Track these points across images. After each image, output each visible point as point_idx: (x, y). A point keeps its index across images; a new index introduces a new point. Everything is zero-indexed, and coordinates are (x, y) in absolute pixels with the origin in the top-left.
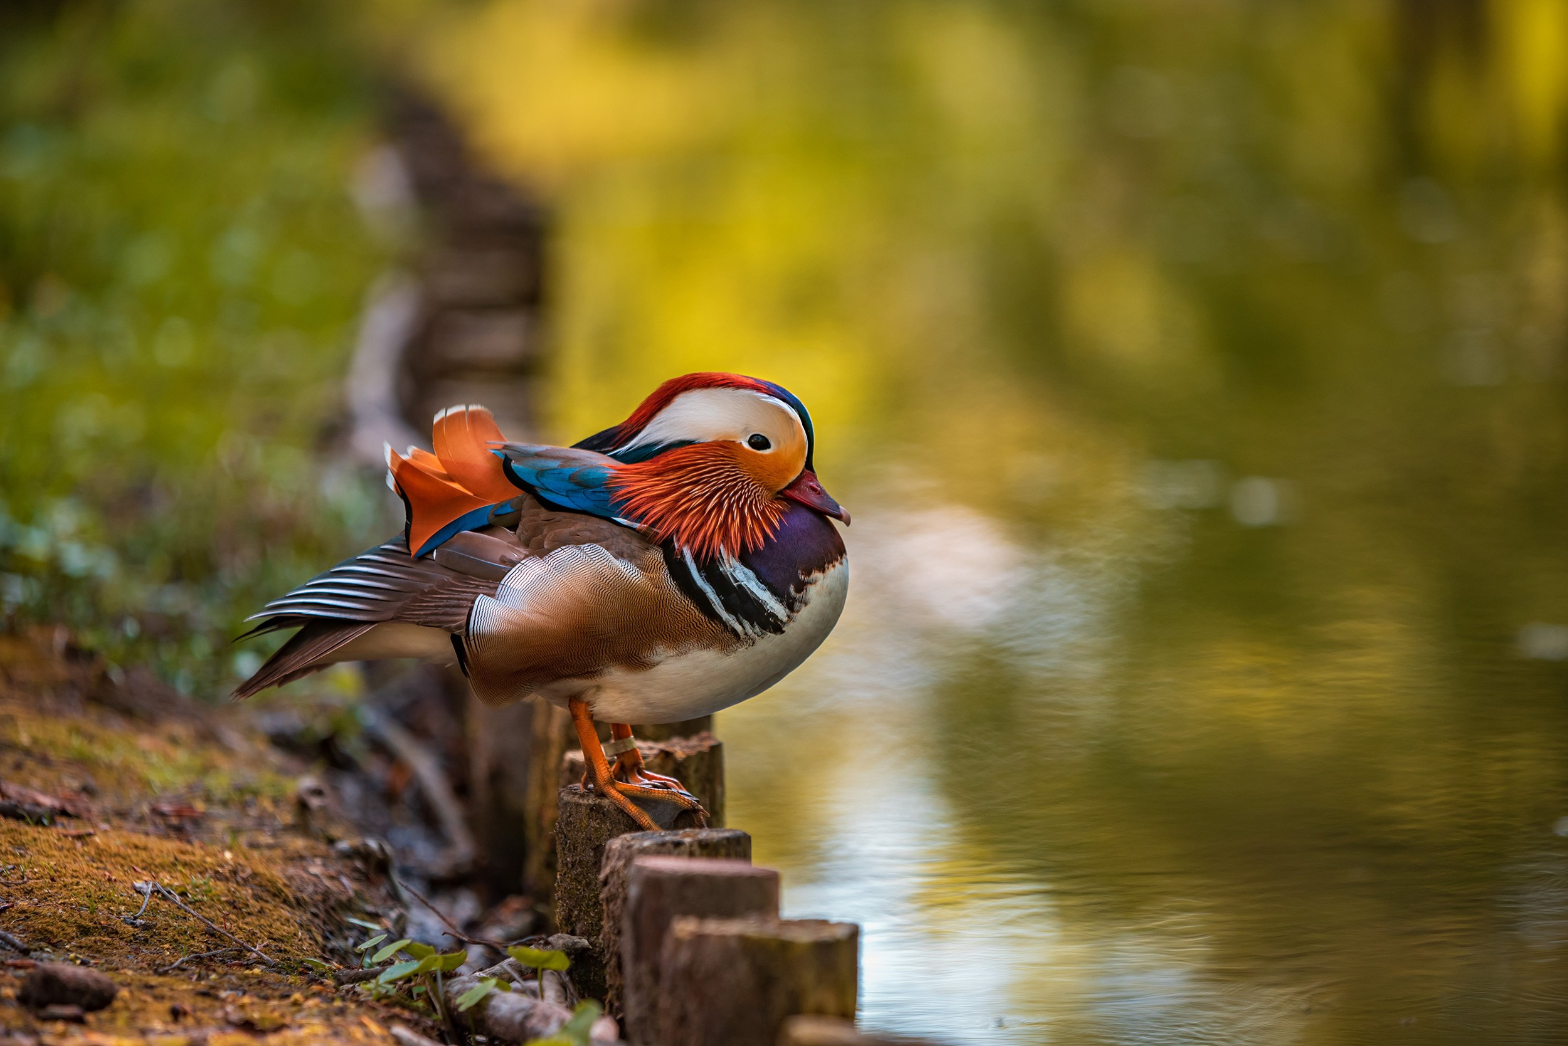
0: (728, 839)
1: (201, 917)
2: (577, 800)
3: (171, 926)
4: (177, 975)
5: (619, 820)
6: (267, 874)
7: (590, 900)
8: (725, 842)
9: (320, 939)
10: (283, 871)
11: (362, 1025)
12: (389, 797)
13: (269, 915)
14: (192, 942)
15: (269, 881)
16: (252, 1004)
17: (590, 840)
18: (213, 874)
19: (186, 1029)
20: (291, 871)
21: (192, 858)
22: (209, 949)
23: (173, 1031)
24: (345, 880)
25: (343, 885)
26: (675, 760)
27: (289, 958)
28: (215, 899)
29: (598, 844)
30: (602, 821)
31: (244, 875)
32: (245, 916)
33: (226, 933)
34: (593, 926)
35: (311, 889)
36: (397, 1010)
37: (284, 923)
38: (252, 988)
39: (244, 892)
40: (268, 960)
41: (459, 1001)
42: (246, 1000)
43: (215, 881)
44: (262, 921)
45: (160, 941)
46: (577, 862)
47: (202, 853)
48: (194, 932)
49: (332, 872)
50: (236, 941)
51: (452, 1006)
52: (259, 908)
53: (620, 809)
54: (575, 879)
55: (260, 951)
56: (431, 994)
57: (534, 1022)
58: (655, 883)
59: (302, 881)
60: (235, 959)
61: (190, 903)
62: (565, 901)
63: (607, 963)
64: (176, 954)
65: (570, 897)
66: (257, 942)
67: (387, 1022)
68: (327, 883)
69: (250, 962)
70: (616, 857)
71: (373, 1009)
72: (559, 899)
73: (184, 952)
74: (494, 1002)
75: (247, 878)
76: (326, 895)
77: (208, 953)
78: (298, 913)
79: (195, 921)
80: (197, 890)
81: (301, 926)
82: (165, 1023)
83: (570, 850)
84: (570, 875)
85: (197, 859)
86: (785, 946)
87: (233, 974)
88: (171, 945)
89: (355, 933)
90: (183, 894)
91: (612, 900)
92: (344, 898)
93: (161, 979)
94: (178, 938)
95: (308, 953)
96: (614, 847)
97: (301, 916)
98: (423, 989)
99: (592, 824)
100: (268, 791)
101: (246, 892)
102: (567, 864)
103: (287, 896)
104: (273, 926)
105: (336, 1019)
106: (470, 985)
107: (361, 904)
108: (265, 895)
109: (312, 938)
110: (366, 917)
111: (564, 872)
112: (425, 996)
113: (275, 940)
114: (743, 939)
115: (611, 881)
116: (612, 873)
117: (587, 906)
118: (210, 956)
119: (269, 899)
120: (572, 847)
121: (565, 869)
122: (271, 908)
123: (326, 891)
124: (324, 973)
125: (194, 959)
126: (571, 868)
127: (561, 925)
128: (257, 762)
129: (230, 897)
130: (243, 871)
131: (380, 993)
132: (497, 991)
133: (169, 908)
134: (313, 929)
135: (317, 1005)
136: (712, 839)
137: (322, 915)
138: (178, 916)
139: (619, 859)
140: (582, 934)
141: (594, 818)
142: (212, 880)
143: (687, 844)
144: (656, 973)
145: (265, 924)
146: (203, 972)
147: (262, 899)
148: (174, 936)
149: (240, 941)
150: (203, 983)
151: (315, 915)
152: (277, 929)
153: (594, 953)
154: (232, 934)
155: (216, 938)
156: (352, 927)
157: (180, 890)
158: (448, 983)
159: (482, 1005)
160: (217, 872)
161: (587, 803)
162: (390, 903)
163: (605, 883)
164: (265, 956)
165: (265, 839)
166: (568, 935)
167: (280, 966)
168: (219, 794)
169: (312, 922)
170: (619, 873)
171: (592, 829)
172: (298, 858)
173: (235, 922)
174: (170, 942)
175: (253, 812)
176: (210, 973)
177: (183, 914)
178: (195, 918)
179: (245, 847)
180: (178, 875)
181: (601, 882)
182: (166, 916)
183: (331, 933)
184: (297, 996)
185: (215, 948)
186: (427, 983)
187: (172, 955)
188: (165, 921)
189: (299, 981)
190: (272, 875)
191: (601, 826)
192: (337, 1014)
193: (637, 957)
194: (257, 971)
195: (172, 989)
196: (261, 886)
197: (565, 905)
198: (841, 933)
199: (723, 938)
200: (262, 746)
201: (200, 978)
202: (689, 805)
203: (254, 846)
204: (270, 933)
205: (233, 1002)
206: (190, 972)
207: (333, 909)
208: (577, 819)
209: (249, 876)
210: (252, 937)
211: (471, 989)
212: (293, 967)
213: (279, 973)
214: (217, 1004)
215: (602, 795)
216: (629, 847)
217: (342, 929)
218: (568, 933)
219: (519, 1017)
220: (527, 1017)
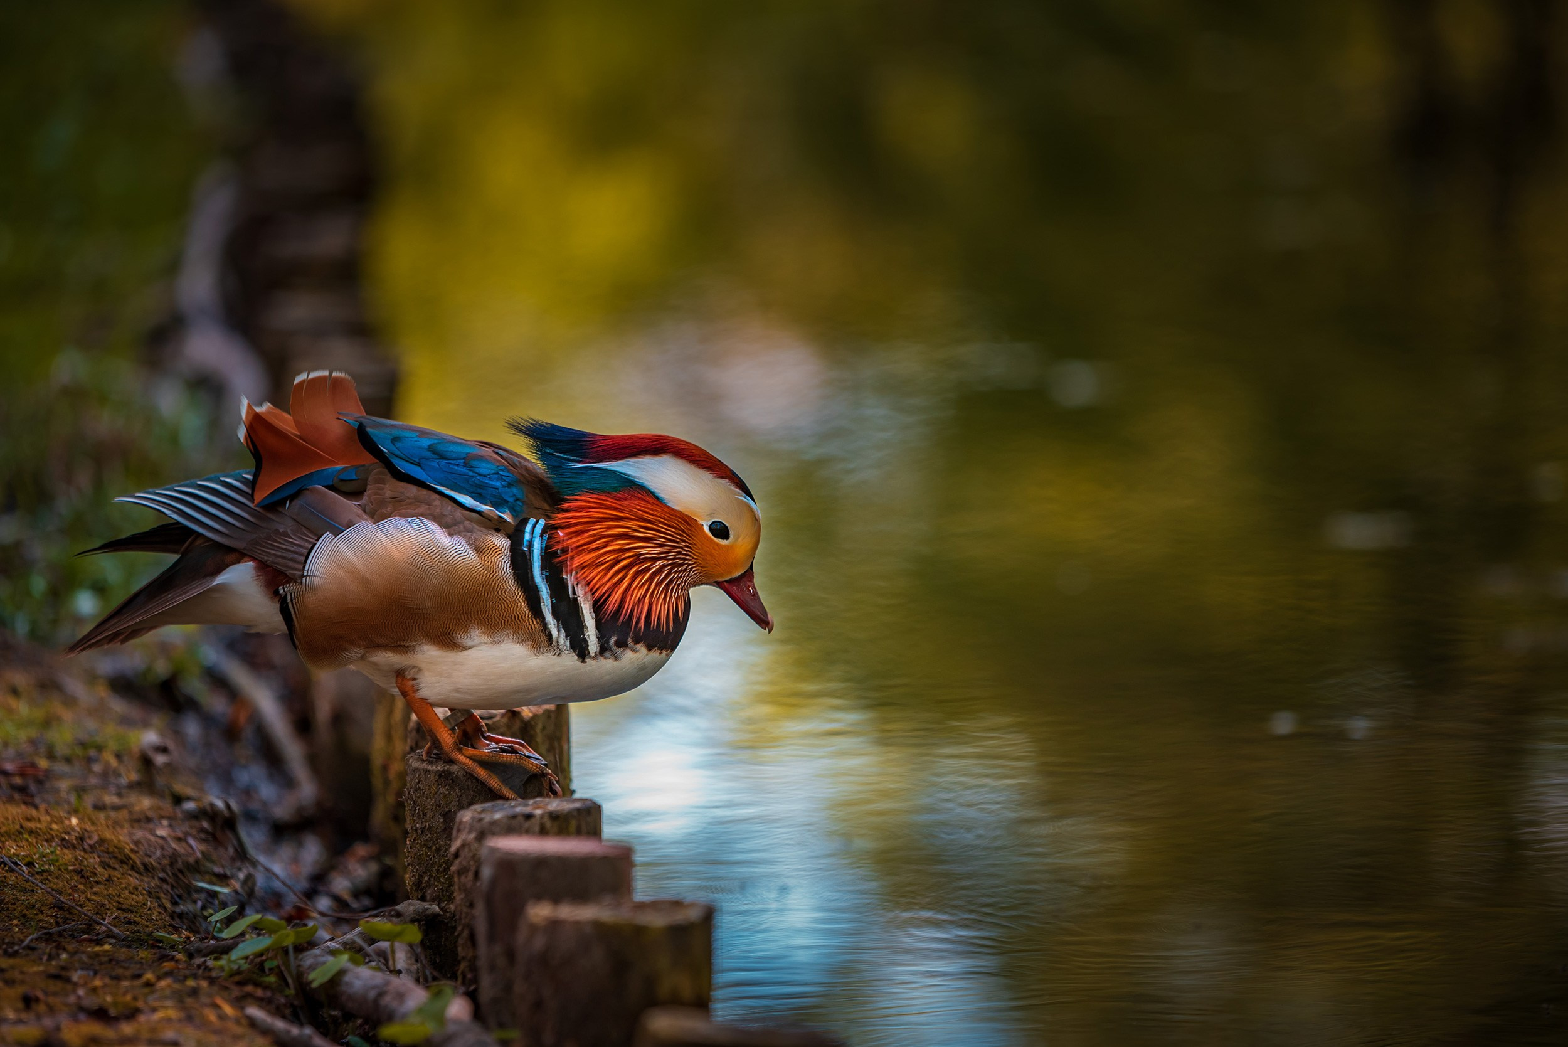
0: (578, 810)
1: (49, 890)
2: (426, 767)
3: (18, 901)
4: (27, 955)
5: (468, 786)
6: (114, 839)
7: (441, 866)
8: (575, 813)
9: (168, 905)
10: (130, 834)
11: (216, 1006)
12: (231, 733)
13: (118, 883)
14: (40, 916)
15: (116, 847)
16: (105, 986)
17: (440, 806)
18: (60, 843)
19: (39, 1017)
20: (139, 834)
21: (38, 825)
22: (58, 925)
23: (25, 1020)
24: (192, 842)
25: (191, 847)
26: (522, 720)
27: (139, 930)
28: (62, 868)
29: (447, 810)
30: (450, 787)
31: (91, 842)
32: (93, 885)
33: (75, 906)
34: (443, 891)
35: (158, 853)
36: (249, 988)
37: (132, 891)
38: (103, 967)
39: (92, 861)
40: (118, 934)
41: (312, 976)
42: (98, 983)
43: (62, 849)
44: (111, 891)
45: (8, 917)
46: (426, 828)
47: (48, 818)
48: (42, 905)
49: (180, 834)
50: (85, 915)
51: (304, 980)
52: (107, 876)
53: (469, 774)
54: (425, 845)
55: (109, 923)
56: (283, 968)
57: (387, 1000)
58: (508, 864)
59: (149, 845)
60: (84, 933)
61: (38, 873)
62: (415, 867)
63: (459, 935)
64: (25, 930)
65: (420, 863)
66: (106, 914)
67: (240, 1002)
68: (174, 845)
69: (100, 937)
70: (467, 830)
71: (226, 988)
72: (408, 865)
73: (34, 928)
74: (347, 978)
75: (94, 844)
76: (174, 857)
77: (57, 929)
78: (146, 879)
79: (43, 893)
80: (44, 859)
81: (149, 893)
82: (16, 1010)
83: (419, 816)
84: (419, 842)
85: (43, 825)
86: (640, 931)
87: (83, 952)
88: (19, 921)
89: (203, 896)
90: (30, 864)
91: (463, 873)
92: (191, 860)
93: (11, 961)
94: (27, 912)
95: (157, 923)
96: (464, 820)
97: (148, 883)
98: (275, 963)
99: (441, 791)
100: (113, 745)
101: (93, 860)
102: (416, 830)
103: (135, 862)
104: (122, 896)
105: (189, 1001)
106: (322, 959)
107: (208, 865)
108: (112, 862)
109: (162, 906)
110: (214, 879)
111: (413, 838)
112: (276, 970)
113: (124, 910)
114: (598, 925)
115: (462, 854)
116: (463, 846)
117: (437, 872)
118: (59, 932)
119: (117, 866)
120: (421, 813)
121: (415, 835)
122: (119, 876)
123: (174, 854)
124: (175, 945)
125: (43, 936)
126: (421, 834)
127: (411, 891)
128: (99, 711)
129: (78, 866)
130: (90, 838)
131: (231, 969)
132: (350, 965)
133: (16, 881)
134: (162, 895)
135: (169, 986)
136: (563, 810)
137: (170, 880)
138: (25, 889)
139: (470, 832)
140: (433, 900)
141: (443, 785)
142: (59, 848)
143: (538, 816)
144: (511, 955)
145: (114, 894)
146: (54, 951)
147: (109, 866)
148: (23, 911)
149: (89, 914)
150: (54, 963)
151: (163, 880)
152: (126, 899)
153: (444, 918)
154: (81, 906)
155: (65, 911)
156: (200, 890)
157: (27, 860)
158: (300, 956)
159: (336, 980)
160: (63, 839)
161: (436, 769)
162: (238, 864)
163: (457, 855)
164: (114, 929)
165: (110, 799)
166: (418, 902)
167: (130, 939)
168: (61, 750)
169: (161, 888)
170: (470, 847)
171: (442, 795)
172: (144, 820)
173: (84, 892)
174: (18, 918)
175: (97, 768)
176: (60, 952)
177: (30, 886)
178: (43, 891)
179: (90, 810)
180: (24, 843)
181: (453, 854)
182: (13, 889)
183: (180, 897)
184: (149, 976)
185: (65, 923)
186: (279, 957)
187: (21, 931)
188: (12, 894)
189: (149, 956)
190: (119, 841)
191: (450, 793)
192: (189, 995)
193: (492, 938)
194: (107, 947)
195: (22, 973)
196: (108, 853)
197: (415, 871)
198: (694, 915)
199: (577, 923)
200: (102, 691)
201: (51, 958)
202: (538, 770)
203: (99, 807)
204: (119, 903)
205: (85, 984)
206: (40, 951)
207: (181, 871)
208: (426, 785)
209: (97, 842)
210: (101, 909)
211: (324, 963)
212: (143, 940)
213: (129, 947)
214: (69, 987)
215: (451, 762)
216: (480, 820)
217: (190, 891)
218: (418, 899)
219: (372, 994)
220: (381, 994)
